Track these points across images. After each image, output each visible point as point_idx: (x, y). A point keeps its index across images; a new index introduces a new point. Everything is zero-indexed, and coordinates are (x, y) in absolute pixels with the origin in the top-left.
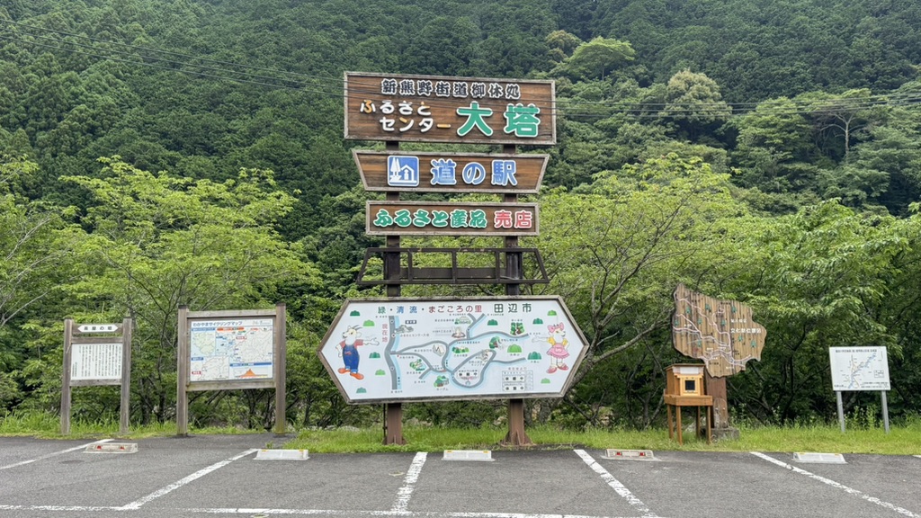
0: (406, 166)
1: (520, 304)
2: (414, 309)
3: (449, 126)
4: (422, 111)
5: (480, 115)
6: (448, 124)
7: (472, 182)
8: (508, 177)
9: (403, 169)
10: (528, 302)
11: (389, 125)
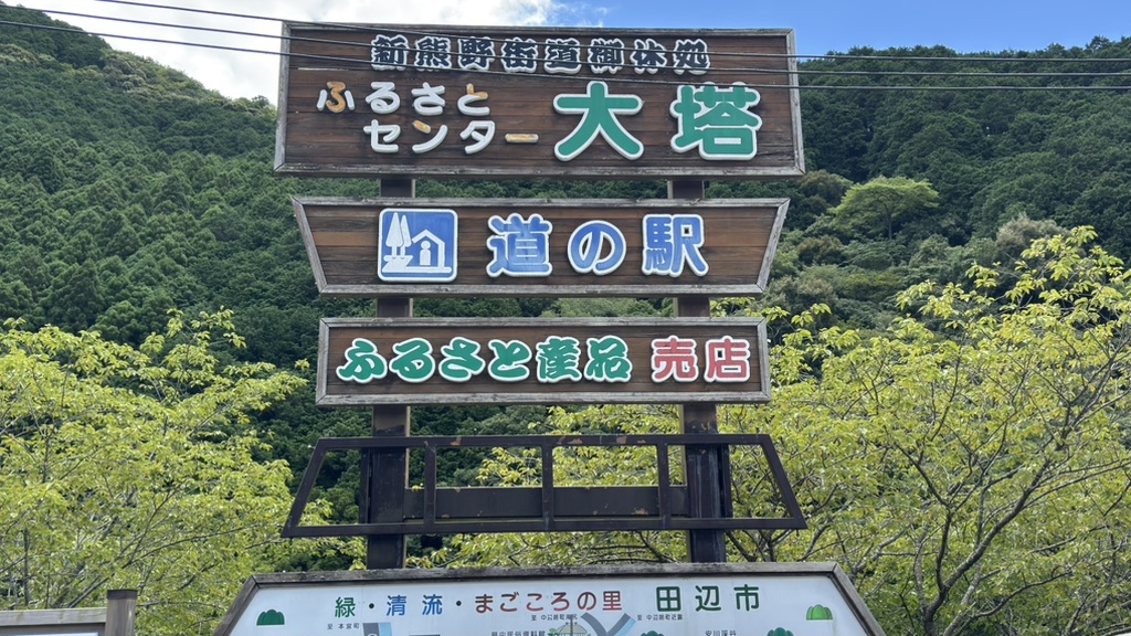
0: (426, 233)
1: (727, 586)
2: (434, 604)
3: (535, 138)
4: (469, 104)
5: (612, 111)
6: (530, 132)
7: (593, 267)
8: (685, 253)
9: (416, 240)
10: (751, 582)
11: (386, 139)
